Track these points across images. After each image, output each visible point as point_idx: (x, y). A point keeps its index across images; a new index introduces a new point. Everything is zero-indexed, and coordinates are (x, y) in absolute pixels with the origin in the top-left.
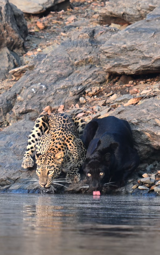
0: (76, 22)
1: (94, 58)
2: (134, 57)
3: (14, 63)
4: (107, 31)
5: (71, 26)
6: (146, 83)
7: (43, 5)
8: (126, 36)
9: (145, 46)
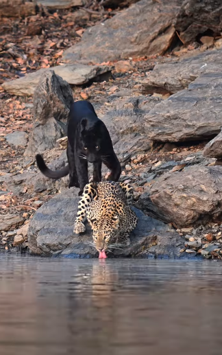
0: (119, 92)
1: (139, 126)
2: (178, 125)
3: (61, 133)
4: (151, 100)
5: (115, 96)
6: (189, 150)
7: (86, 76)
8: (169, 105)
9: (188, 114)
